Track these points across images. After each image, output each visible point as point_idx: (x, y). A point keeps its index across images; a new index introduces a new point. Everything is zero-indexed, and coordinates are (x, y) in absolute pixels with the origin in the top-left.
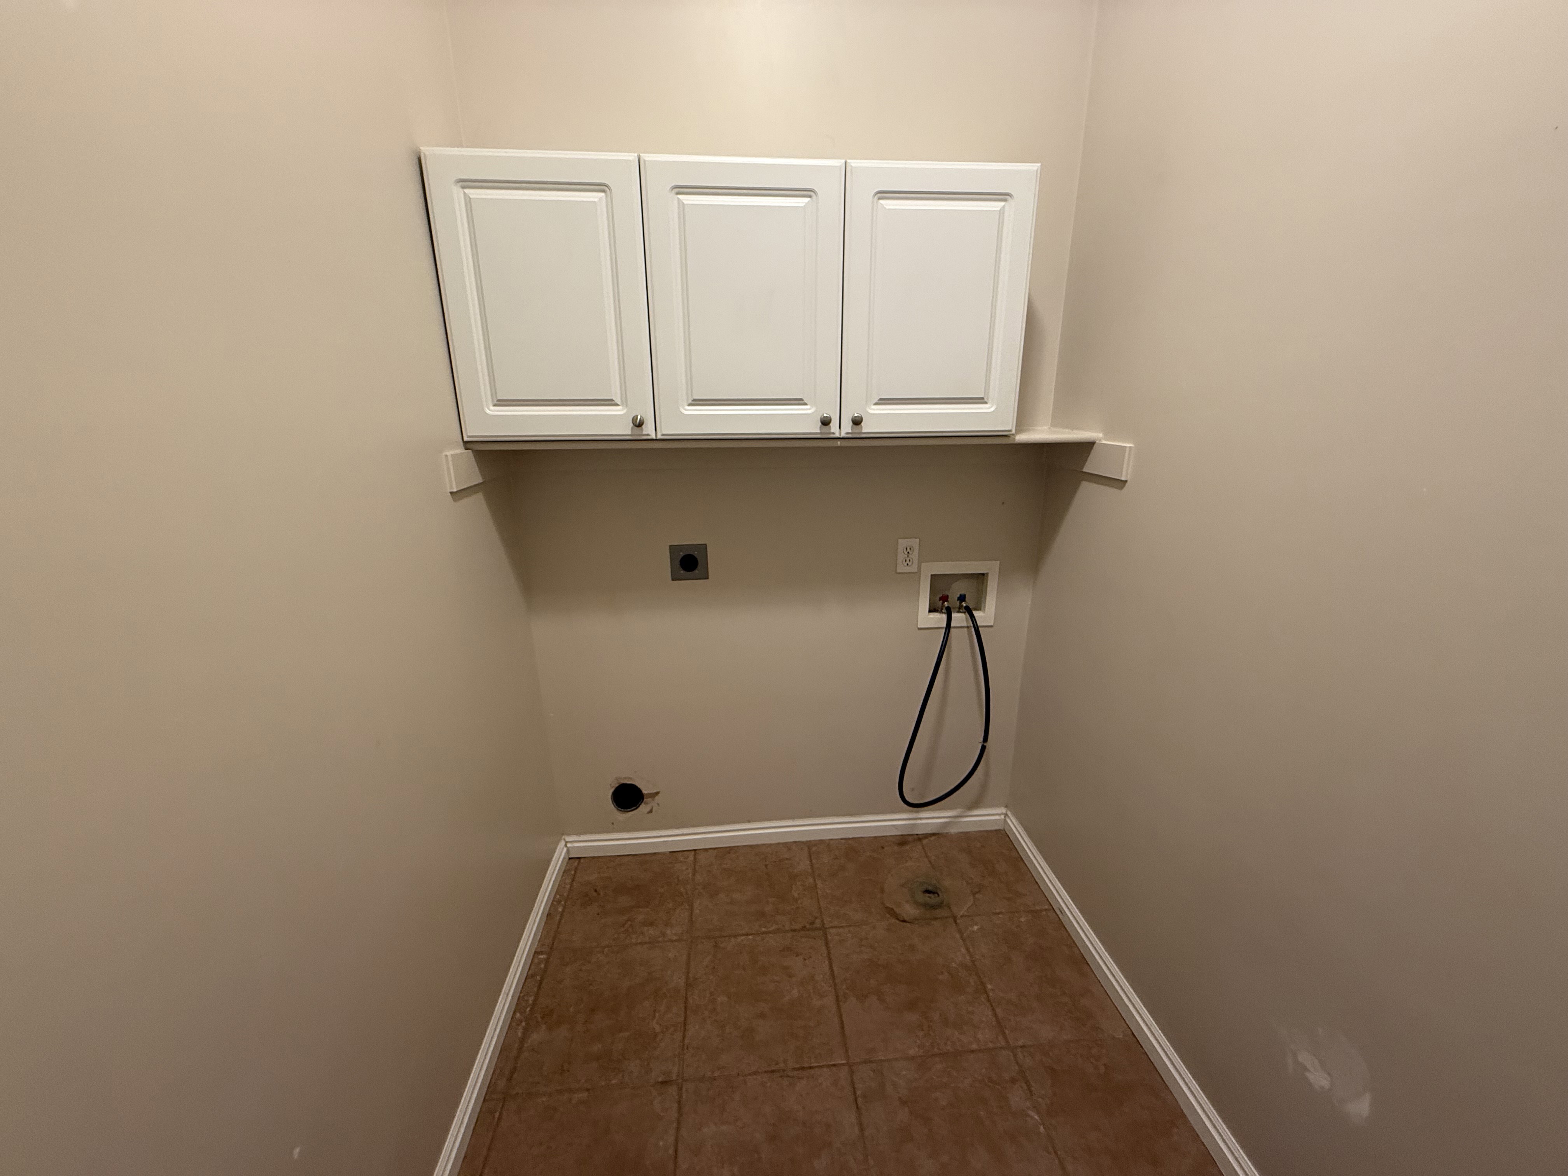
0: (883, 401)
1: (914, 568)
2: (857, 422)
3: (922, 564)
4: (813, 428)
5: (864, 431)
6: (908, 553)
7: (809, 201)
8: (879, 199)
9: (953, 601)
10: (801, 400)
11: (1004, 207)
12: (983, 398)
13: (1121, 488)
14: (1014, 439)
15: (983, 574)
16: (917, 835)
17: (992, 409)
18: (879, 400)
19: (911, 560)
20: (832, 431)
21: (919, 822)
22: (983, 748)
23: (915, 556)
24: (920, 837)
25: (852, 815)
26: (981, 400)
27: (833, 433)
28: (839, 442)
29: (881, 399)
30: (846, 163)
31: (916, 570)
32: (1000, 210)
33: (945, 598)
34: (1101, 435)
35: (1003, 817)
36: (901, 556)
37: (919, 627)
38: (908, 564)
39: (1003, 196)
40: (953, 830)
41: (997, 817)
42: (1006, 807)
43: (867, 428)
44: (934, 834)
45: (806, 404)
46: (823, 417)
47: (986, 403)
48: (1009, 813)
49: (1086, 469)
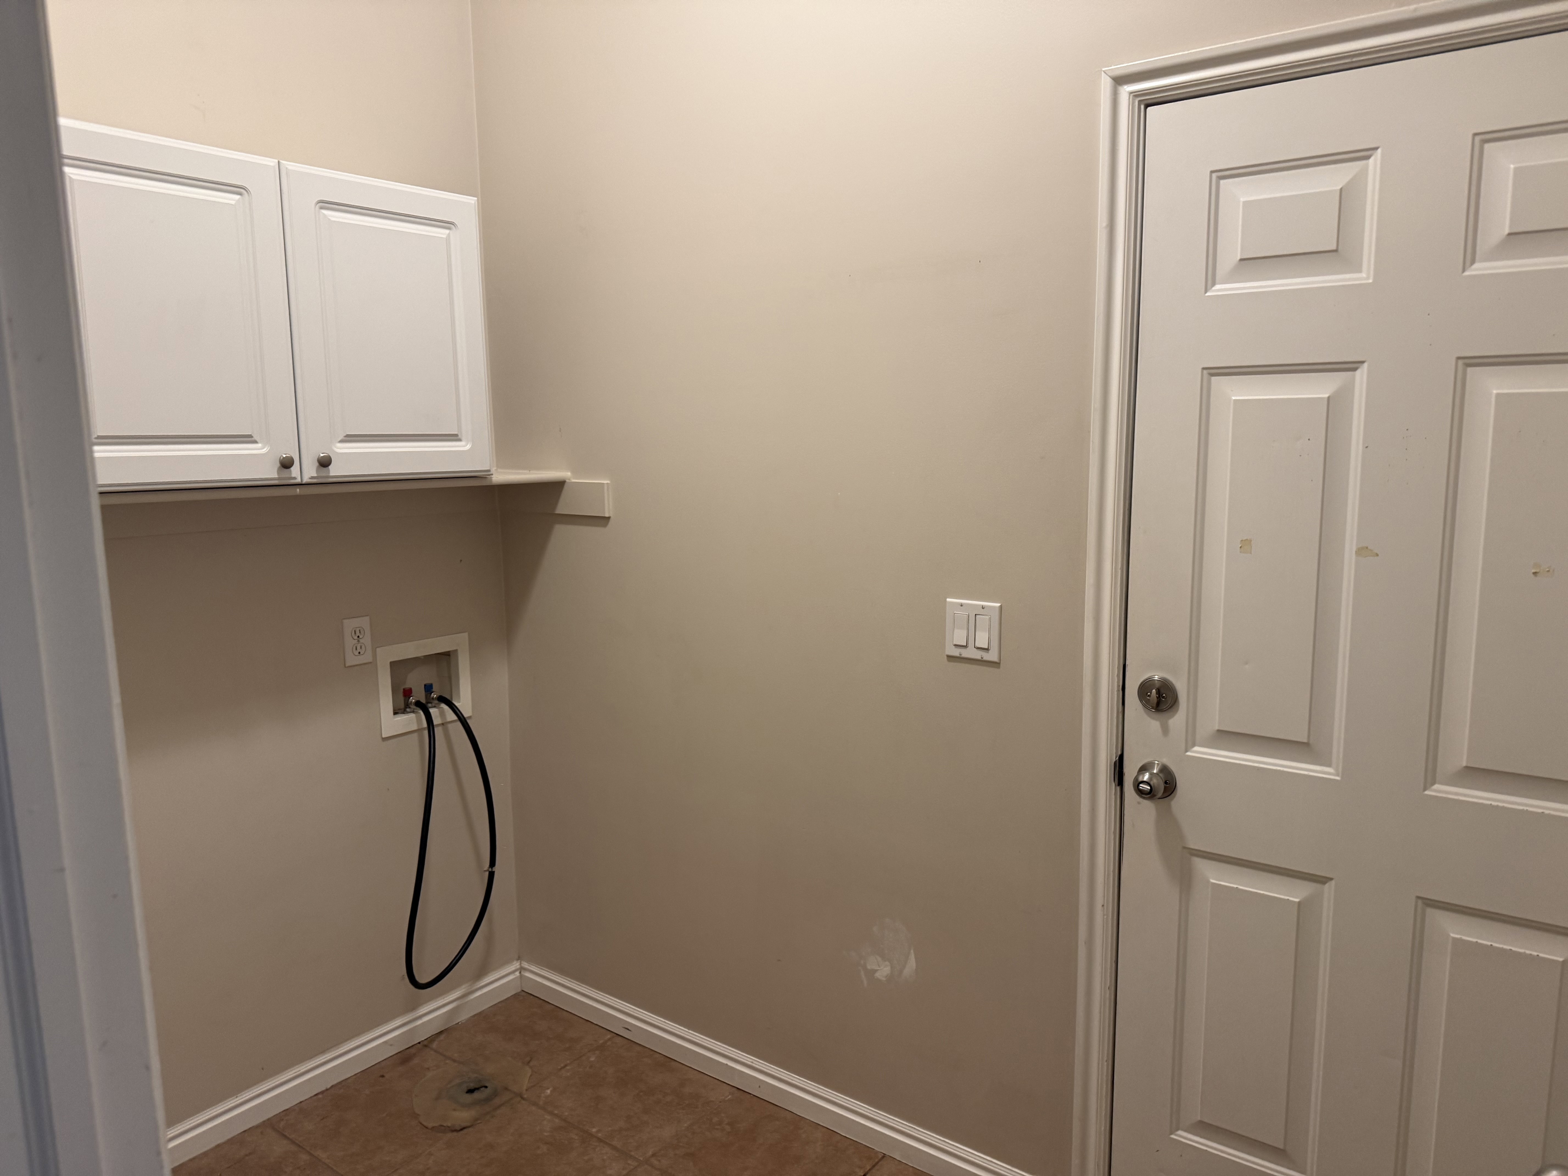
0: (350, 438)
1: (367, 658)
2: (324, 463)
3: (377, 649)
4: (269, 472)
5: (332, 474)
6: (358, 637)
7: (239, 198)
8: (321, 208)
9: (419, 694)
10: (250, 436)
11: (449, 233)
12: (456, 435)
13: (605, 525)
14: (491, 480)
15: (447, 654)
16: (419, 1043)
17: (468, 447)
18: (345, 437)
19: (363, 647)
20: (293, 475)
21: (419, 1022)
22: (491, 876)
23: (367, 640)
24: (425, 1043)
25: (323, 1052)
26: (454, 437)
27: (295, 478)
28: (298, 490)
29: (347, 436)
30: (279, 162)
31: (370, 660)
32: (447, 237)
33: (408, 693)
34: (569, 474)
35: (517, 974)
36: (350, 642)
37: (384, 736)
38: (359, 653)
39: (447, 224)
40: (464, 1017)
41: (511, 977)
42: (519, 958)
43: (336, 471)
44: (441, 1033)
45: (255, 442)
46: (282, 458)
47: (460, 440)
48: (525, 965)
49: (559, 510)
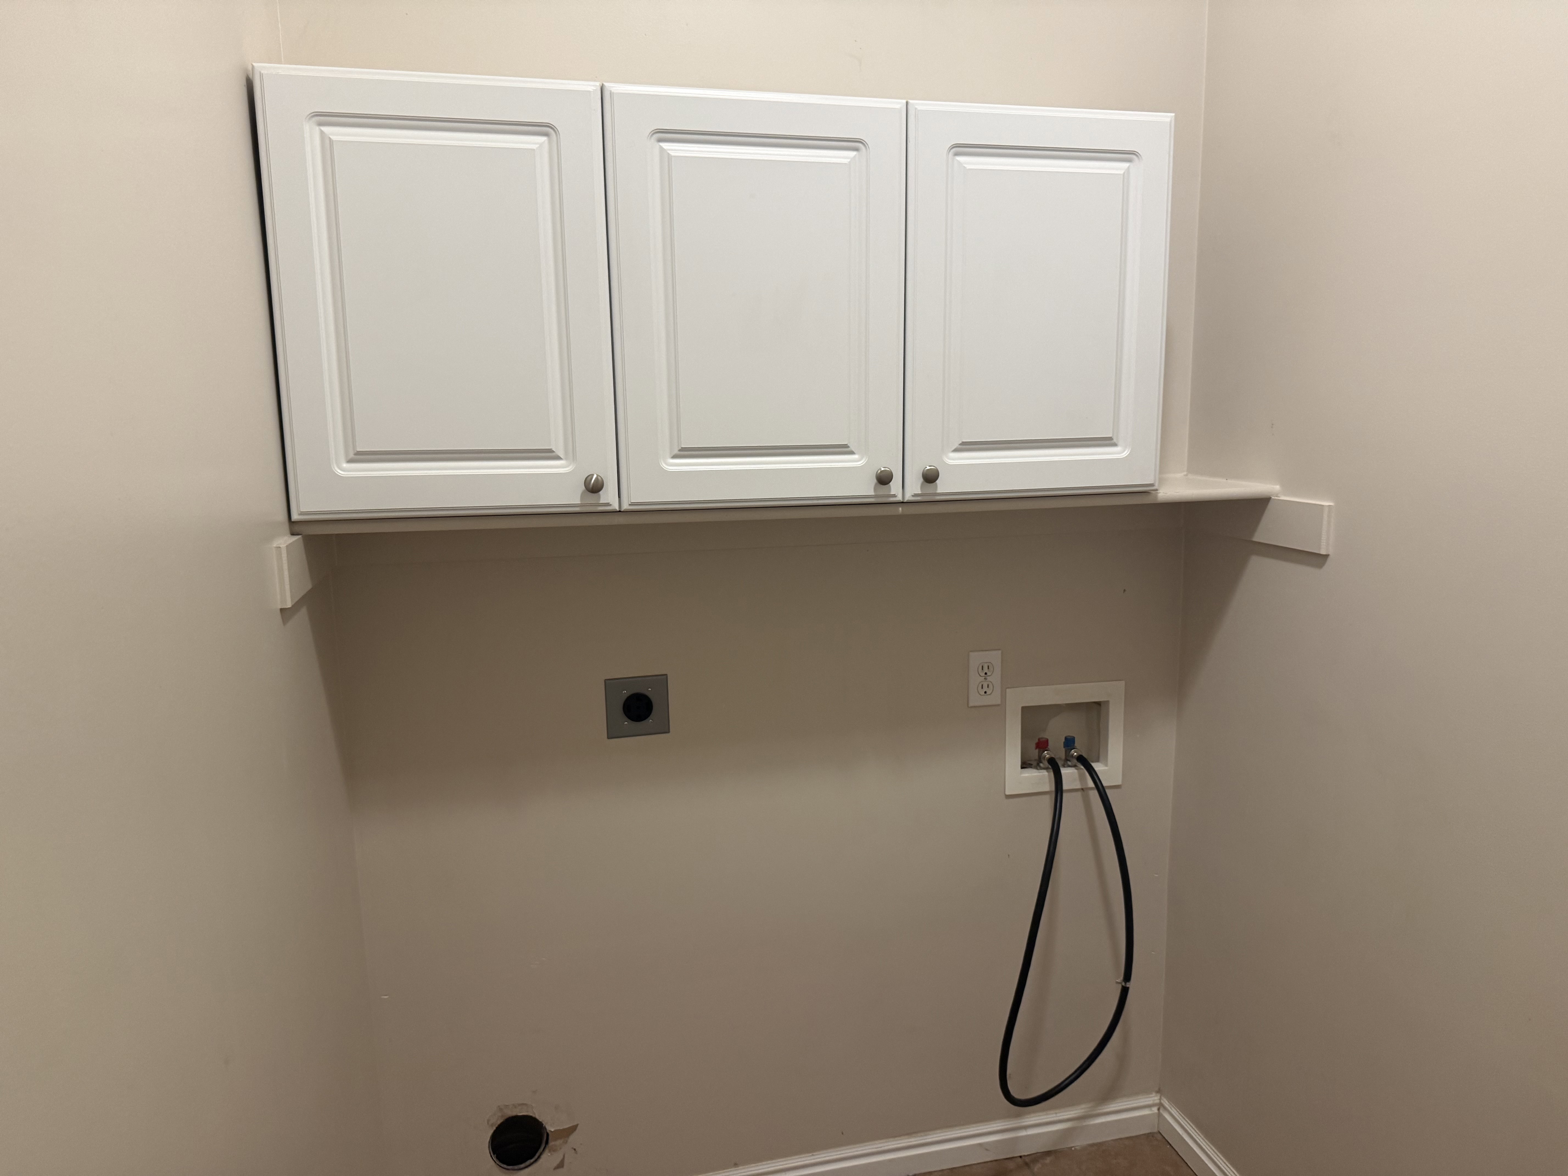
0: (966, 446)
1: (994, 698)
2: (930, 478)
3: (1007, 690)
4: (865, 488)
5: (939, 491)
6: (986, 674)
7: (855, 156)
8: (956, 154)
9: (1056, 750)
10: (846, 446)
11: (1129, 168)
12: (1111, 439)
13: (1320, 566)
14: (1156, 497)
15: (1098, 704)
16: (1021, 1157)
17: (1125, 454)
18: (960, 445)
19: (991, 686)
20: (892, 493)
21: (1023, 1133)
22: (1125, 992)
23: (995, 678)
24: (1027, 1160)
25: (910, 1134)
26: (1107, 442)
27: (894, 496)
28: (900, 509)
29: (963, 443)
30: (907, 103)
31: (999, 702)
32: (1124, 173)
33: (1042, 745)
34: (1277, 488)
35: (1155, 1110)
36: (975, 679)
37: (1007, 793)
38: (985, 692)
39: (1127, 155)
40: (1079, 1143)
41: (1146, 1112)
42: (1159, 1091)
43: (945, 486)
44: (1048, 1153)
45: (852, 453)
46: (879, 471)
47: (1115, 445)
48: (1166, 1103)
49: (1259, 537)
